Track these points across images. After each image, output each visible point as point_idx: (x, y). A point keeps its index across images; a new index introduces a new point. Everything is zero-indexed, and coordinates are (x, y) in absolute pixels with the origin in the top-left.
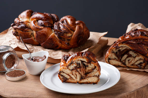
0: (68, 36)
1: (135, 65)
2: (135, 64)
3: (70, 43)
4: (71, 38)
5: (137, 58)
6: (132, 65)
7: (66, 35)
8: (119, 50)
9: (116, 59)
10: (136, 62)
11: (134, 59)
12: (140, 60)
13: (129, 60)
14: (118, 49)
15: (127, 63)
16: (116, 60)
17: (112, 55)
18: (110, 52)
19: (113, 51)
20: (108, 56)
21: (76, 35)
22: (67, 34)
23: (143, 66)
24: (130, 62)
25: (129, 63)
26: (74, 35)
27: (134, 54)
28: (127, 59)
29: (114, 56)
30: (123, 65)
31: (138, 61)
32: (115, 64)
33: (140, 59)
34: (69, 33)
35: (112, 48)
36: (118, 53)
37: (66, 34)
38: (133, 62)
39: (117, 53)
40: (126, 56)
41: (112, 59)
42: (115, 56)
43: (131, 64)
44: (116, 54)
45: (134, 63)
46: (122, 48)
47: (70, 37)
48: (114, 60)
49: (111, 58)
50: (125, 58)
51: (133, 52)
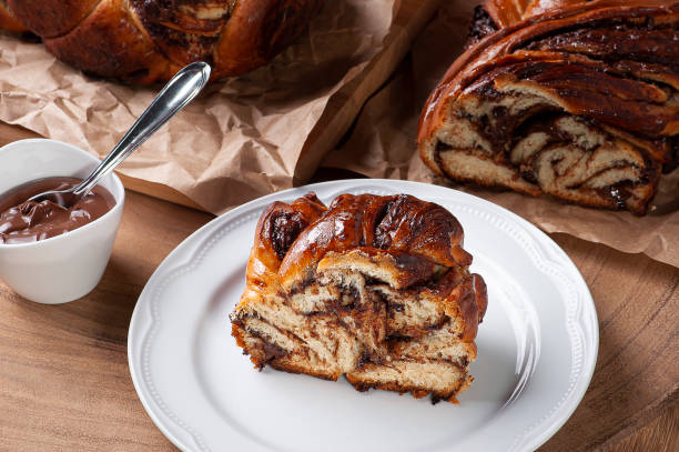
0: (207, 21)
1: (590, 189)
2: (589, 183)
3: (219, 56)
4: (224, 30)
5: (604, 158)
6: (577, 186)
7: (193, 16)
8: (499, 111)
9: (480, 147)
10: (598, 174)
11: (586, 156)
12: (621, 168)
13: (554, 163)
14: (495, 104)
15: (545, 174)
16: (480, 153)
17: (456, 126)
18: (448, 110)
19: (462, 108)
20: (437, 134)
21: (253, 13)
22: (196, 10)
23: (636, 199)
24: (561, 173)
25: (557, 174)
26: (238, 12)
27: (586, 131)
28: (548, 156)
29: (468, 136)
30: (520, 184)
31: (609, 169)
32: (475, 177)
33: (622, 164)
34: (210, 5)
35: (457, 94)
36: (494, 122)
37: (192, 10)
38: (580, 173)
39: (484, 118)
40: (537, 139)
41: (459, 149)
42: (475, 135)
43: (569, 181)
44: (481, 125)
45: (584, 178)
46: (515, 103)
47: (216, 22)
48: (470, 154)
49: (449, 143)
50: (534, 148)
51: (579, 121)
